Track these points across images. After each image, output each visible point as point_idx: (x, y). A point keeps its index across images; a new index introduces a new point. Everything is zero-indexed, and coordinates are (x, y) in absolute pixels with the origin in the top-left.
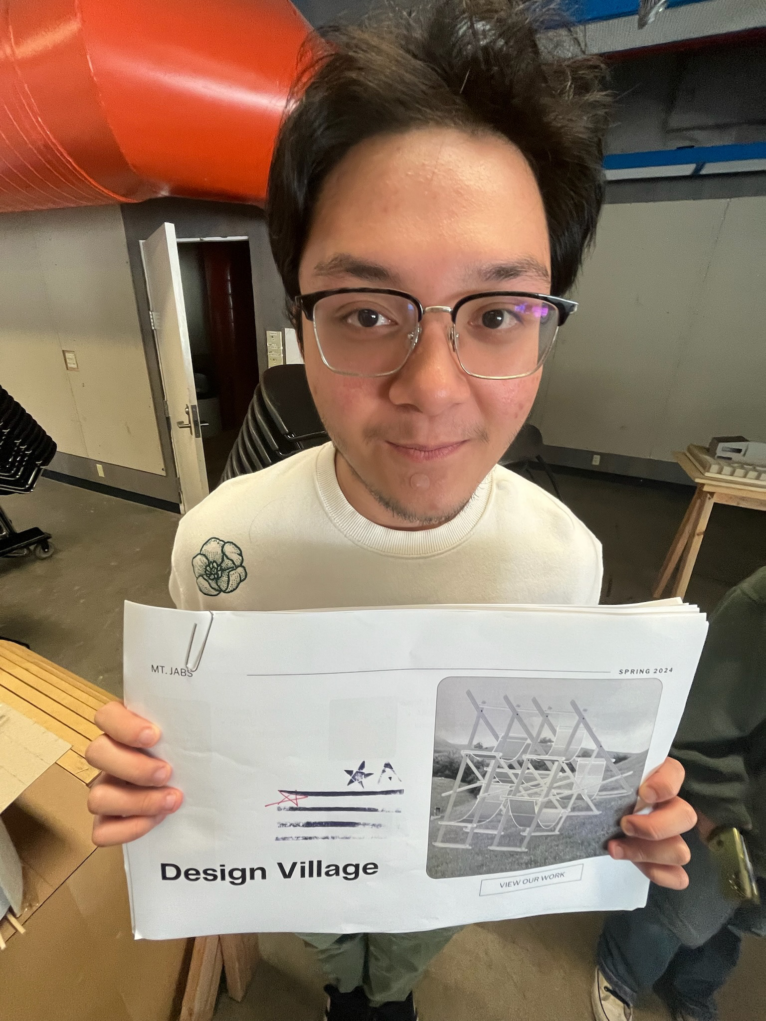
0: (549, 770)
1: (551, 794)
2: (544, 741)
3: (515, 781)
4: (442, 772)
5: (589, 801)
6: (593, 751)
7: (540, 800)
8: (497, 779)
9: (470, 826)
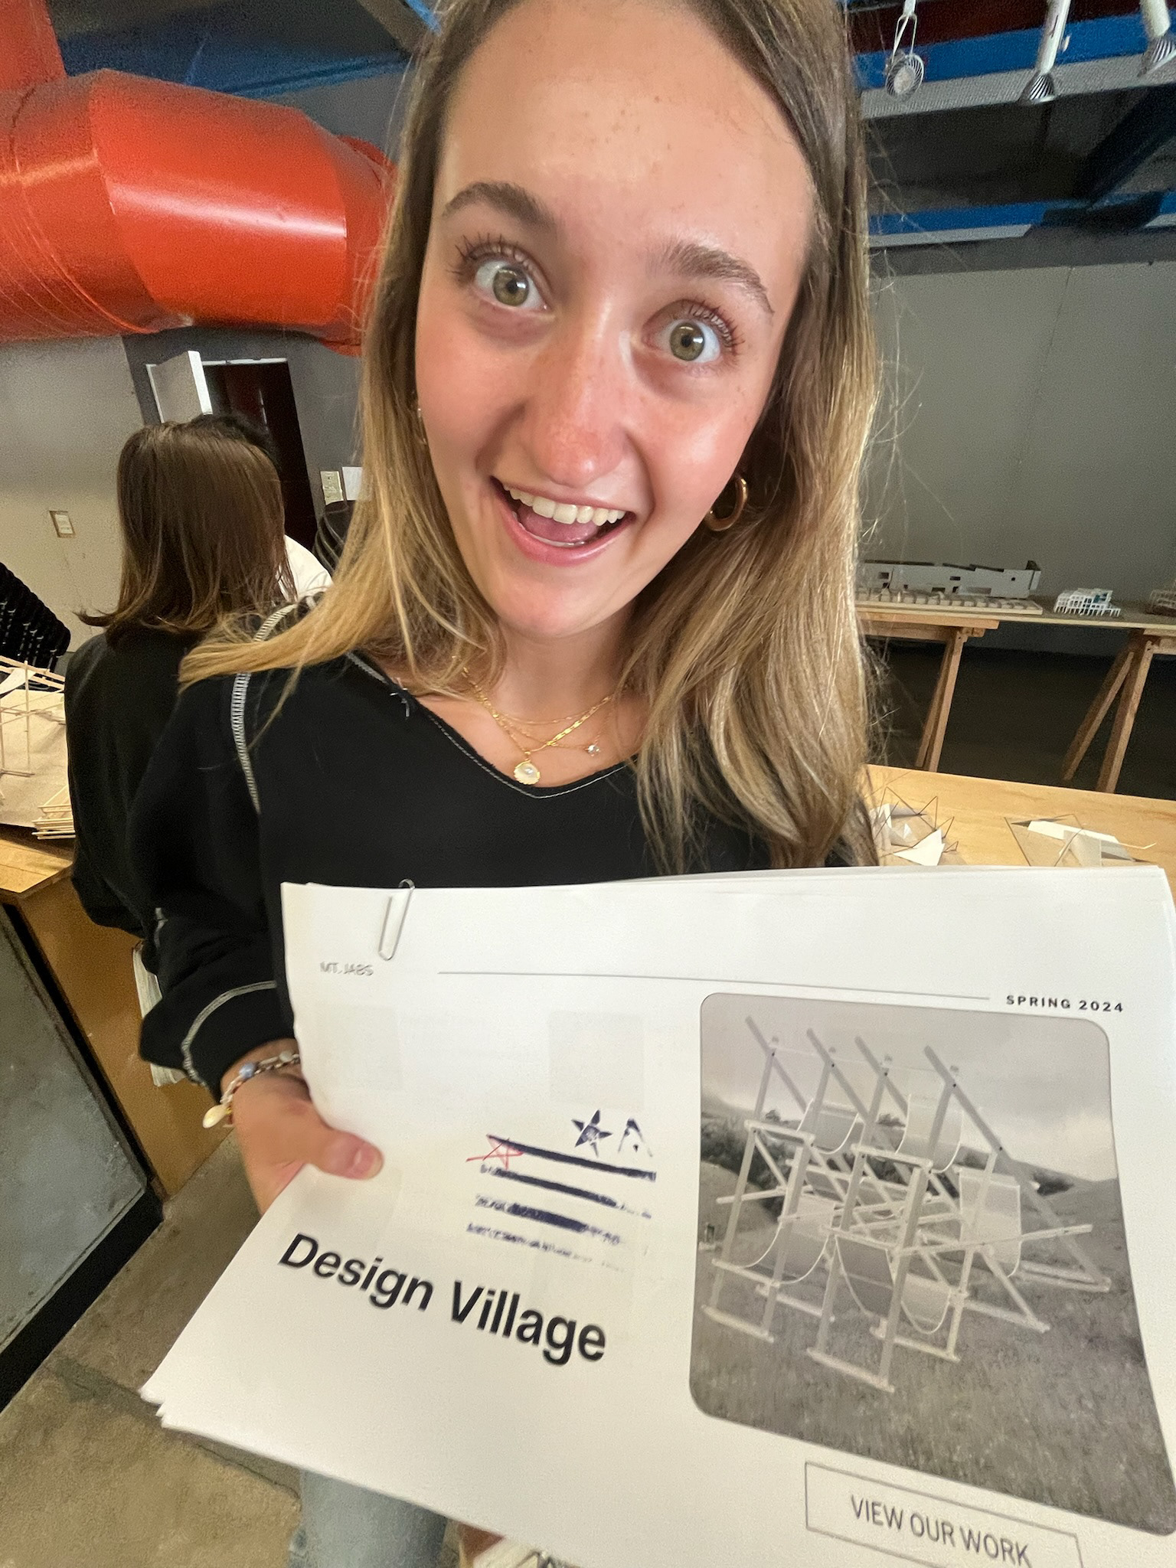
0: (905, 1184)
1: (917, 1241)
2: (888, 1122)
3: (845, 1197)
4: (716, 1155)
5: (1005, 1279)
6: (987, 1156)
7: (898, 1251)
8: (810, 1187)
9: (768, 1285)
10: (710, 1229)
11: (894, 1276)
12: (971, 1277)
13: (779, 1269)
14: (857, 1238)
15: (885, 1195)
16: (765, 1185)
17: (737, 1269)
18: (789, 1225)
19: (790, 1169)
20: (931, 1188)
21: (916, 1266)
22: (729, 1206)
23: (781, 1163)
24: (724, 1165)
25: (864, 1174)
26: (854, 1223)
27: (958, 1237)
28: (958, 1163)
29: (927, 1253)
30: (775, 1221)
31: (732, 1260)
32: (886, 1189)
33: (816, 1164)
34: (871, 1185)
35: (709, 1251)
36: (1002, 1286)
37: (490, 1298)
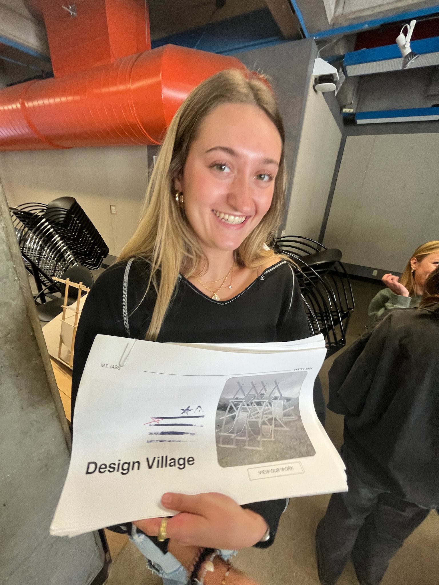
0: (262, 406)
1: (264, 418)
2: (262, 394)
3: (250, 411)
4: (221, 408)
5: (280, 422)
6: (278, 397)
7: (260, 421)
8: (242, 411)
9: (233, 436)
10: (218, 426)
11: (260, 426)
12: (274, 423)
13: (235, 431)
14: (252, 420)
15: (258, 409)
16: (232, 413)
17: (225, 434)
18: (237, 420)
19: (238, 408)
20: (267, 405)
21: (264, 423)
22: (223, 419)
23: (236, 407)
24: (222, 410)
25: (254, 405)
26: (251, 417)
27: (271, 415)
28: (273, 399)
29: (266, 420)
30: (234, 421)
31: (224, 432)
32: (259, 408)
33: (244, 405)
34: (255, 408)
35: (218, 431)
36: (280, 423)
37: (158, 459)
